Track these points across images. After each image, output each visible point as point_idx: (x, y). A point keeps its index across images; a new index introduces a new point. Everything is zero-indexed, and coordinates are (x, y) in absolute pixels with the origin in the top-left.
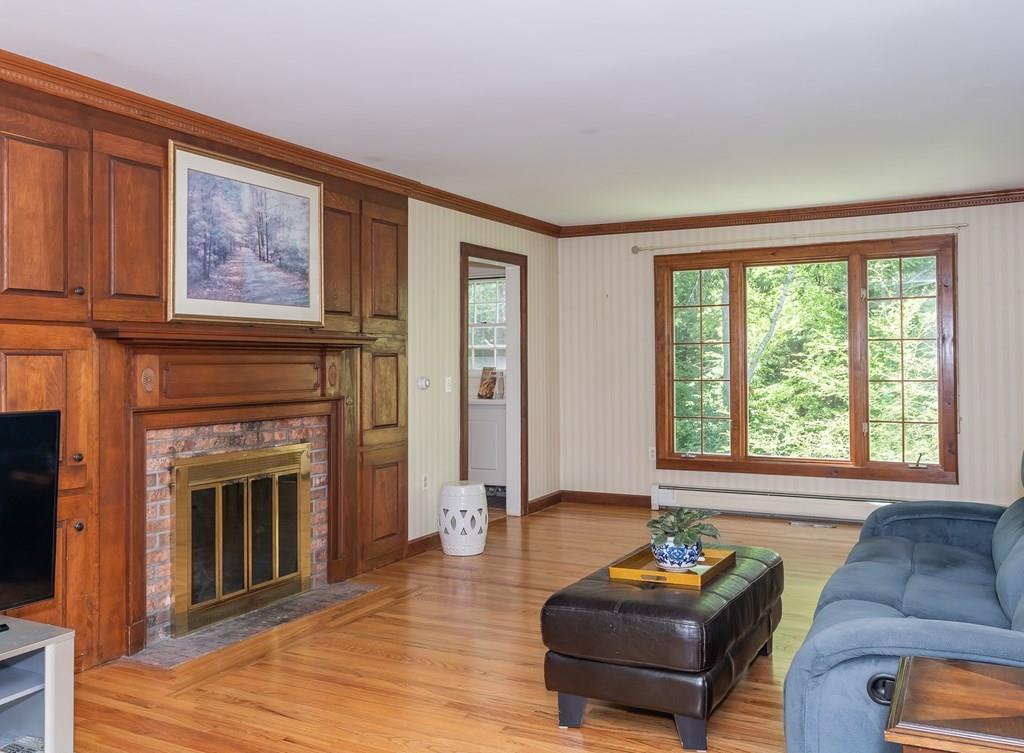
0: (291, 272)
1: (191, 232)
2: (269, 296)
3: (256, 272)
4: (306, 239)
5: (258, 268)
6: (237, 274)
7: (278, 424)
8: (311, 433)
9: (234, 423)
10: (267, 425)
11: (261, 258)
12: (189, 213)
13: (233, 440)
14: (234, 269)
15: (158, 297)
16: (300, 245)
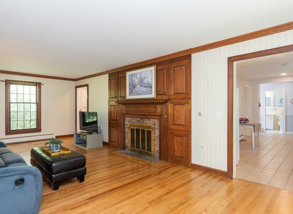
0: (148, 87)
1: (129, 85)
2: (143, 93)
3: (140, 89)
4: (152, 79)
5: (141, 88)
6: (137, 90)
7: (148, 119)
8: (156, 122)
9: (139, 118)
10: (145, 119)
11: (141, 86)
12: (129, 82)
13: (139, 121)
14: (136, 89)
15: (125, 97)
16: (150, 81)
